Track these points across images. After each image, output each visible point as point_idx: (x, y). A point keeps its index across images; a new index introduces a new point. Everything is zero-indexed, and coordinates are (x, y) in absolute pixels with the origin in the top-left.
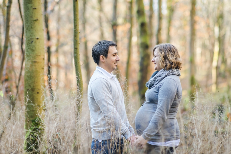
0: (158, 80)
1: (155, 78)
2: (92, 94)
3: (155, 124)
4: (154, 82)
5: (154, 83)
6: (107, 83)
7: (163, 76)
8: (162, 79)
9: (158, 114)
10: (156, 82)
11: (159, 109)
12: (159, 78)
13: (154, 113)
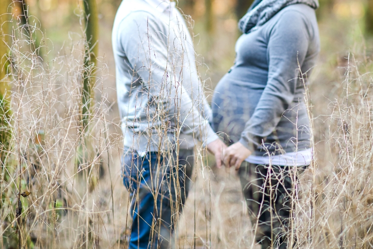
0: (264, 16)
1: (260, 10)
2: (123, 49)
3: (269, 113)
4: (255, 18)
5: (256, 21)
6: (156, 24)
7: (276, 6)
8: (275, 13)
9: (273, 91)
10: (262, 18)
11: (276, 79)
12: (268, 10)
13: (263, 89)
